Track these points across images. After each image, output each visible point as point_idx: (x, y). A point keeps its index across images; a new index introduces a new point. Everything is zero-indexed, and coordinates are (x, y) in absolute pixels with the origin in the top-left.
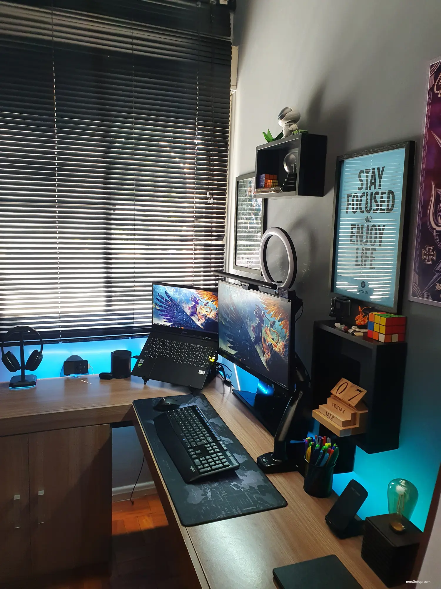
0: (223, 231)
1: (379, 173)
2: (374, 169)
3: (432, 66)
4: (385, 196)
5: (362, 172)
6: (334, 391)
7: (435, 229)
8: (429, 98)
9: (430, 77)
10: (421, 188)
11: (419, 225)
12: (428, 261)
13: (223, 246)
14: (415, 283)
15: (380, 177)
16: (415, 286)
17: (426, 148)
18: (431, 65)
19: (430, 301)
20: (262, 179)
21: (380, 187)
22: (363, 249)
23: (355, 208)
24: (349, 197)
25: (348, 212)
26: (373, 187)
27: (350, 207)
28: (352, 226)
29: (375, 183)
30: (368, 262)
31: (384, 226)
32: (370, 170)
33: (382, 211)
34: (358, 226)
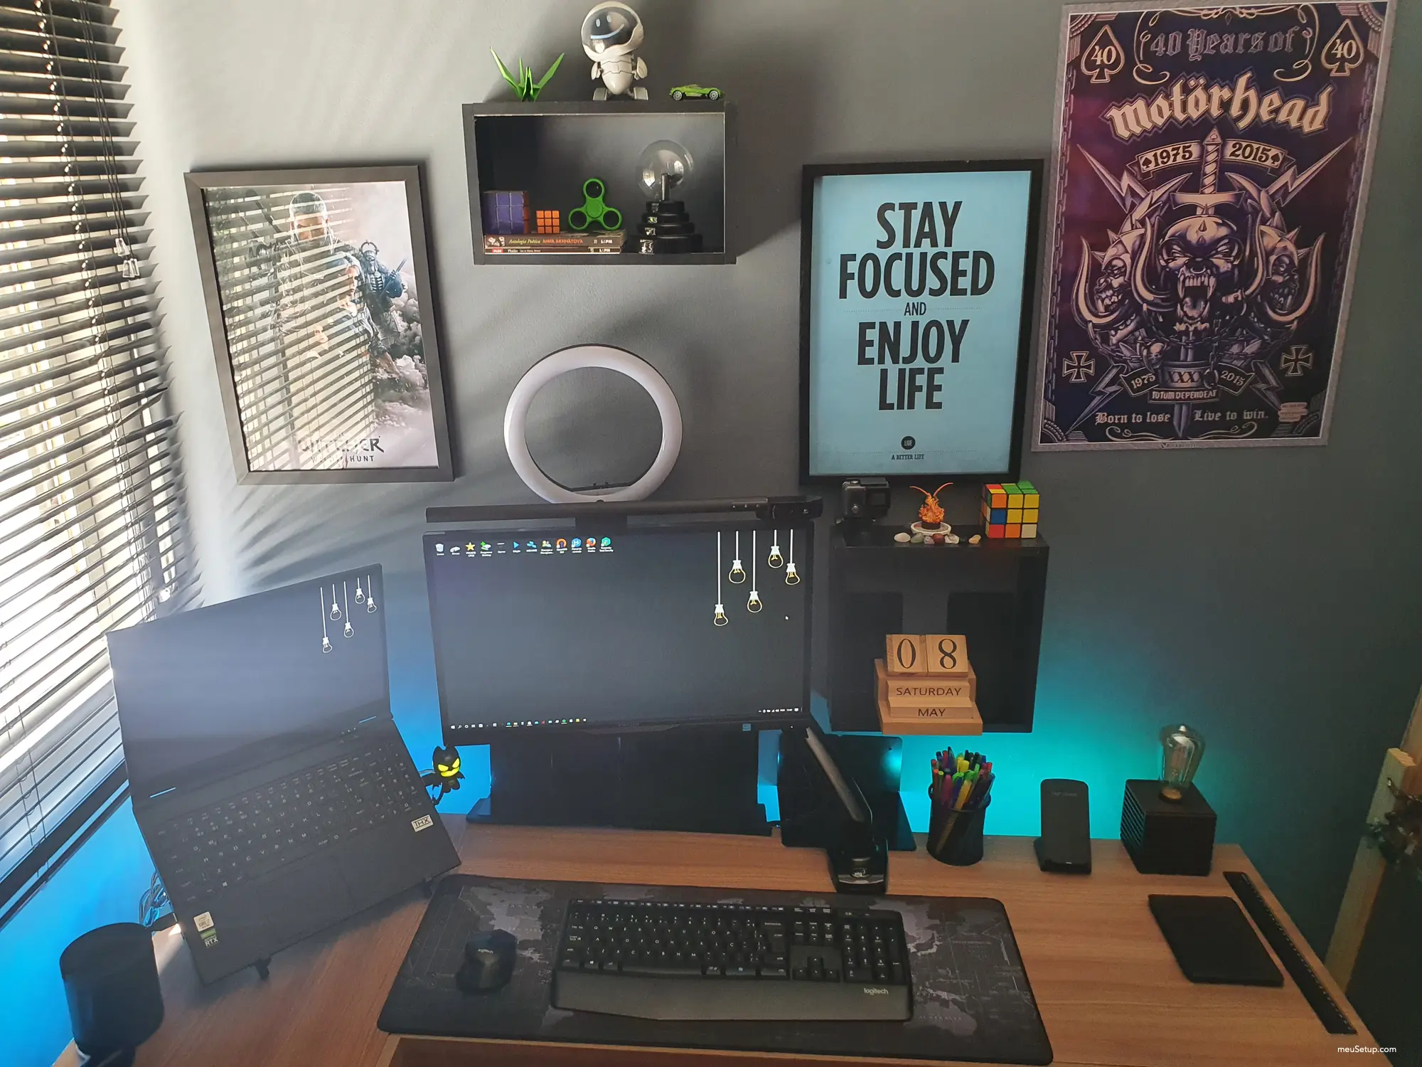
1: (945, 212)
2: (928, 207)
3: (1073, 18)
4: (965, 264)
5: (890, 206)
6: (896, 667)
7: (1090, 321)
8: (1069, 80)
9: (1070, 38)
10: (1057, 249)
11: (1052, 316)
12: (1078, 376)
14: (1048, 420)
15: (949, 223)
16: (1048, 424)
17: (1065, 175)
18: (1070, 15)
19: (1084, 444)
20: (510, 204)
21: (948, 243)
22: (902, 372)
23: (869, 287)
24: (846, 259)
25: (843, 294)
26: (926, 242)
27: (853, 285)
28: (864, 327)
29: (932, 236)
30: (920, 398)
31: (965, 323)
32: (914, 206)
33: (956, 291)
34: (883, 325)
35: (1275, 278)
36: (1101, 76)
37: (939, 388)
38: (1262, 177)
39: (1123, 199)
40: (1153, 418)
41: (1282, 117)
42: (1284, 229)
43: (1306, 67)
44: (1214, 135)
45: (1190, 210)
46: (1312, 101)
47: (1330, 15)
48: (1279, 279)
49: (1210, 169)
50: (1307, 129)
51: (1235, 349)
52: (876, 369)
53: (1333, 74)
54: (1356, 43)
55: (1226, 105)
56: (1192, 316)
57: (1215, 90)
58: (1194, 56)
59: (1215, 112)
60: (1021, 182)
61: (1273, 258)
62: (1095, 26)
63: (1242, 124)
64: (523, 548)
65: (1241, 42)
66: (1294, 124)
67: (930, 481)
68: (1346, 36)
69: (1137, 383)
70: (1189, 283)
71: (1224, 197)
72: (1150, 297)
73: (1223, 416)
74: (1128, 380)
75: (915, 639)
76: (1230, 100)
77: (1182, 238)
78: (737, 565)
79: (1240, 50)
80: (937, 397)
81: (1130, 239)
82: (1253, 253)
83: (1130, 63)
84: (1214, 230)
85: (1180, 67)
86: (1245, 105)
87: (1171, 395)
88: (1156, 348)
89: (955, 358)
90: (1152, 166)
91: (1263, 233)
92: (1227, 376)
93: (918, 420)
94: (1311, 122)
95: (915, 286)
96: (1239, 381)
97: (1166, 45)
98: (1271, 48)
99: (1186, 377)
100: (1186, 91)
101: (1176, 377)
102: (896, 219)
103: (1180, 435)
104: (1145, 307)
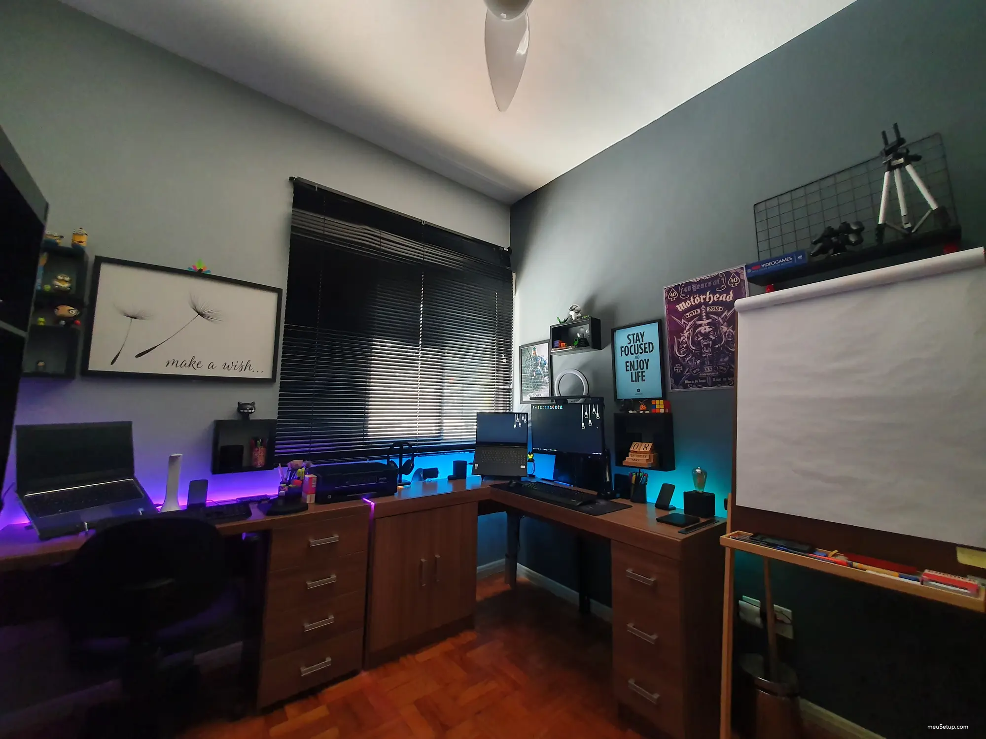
0: (510, 380)
1: (641, 334)
2: (637, 333)
3: (665, 289)
4: (647, 346)
5: (629, 335)
6: (632, 449)
7: (679, 356)
8: (666, 301)
9: (665, 293)
10: (667, 340)
11: (670, 356)
12: (678, 371)
13: (510, 390)
14: (671, 383)
15: (642, 337)
17: (667, 322)
19: (683, 390)
20: (557, 343)
21: (643, 341)
22: (635, 372)
23: (627, 354)
24: (622, 347)
25: (622, 356)
26: (638, 342)
27: (623, 353)
28: (627, 362)
29: (639, 340)
30: (640, 378)
31: (648, 360)
32: (635, 334)
33: (645, 352)
34: (630, 362)
35: (729, 339)
36: (673, 299)
37: (644, 376)
38: (719, 314)
39: (683, 325)
40: (701, 381)
41: (721, 299)
42: (728, 326)
43: (724, 287)
44: (703, 307)
45: (701, 325)
46: (728, 294)
47: (728, 274)
48: (730, 339)
49: (704, 314)
50: (728, 301)
51: (721, 360)
52: (630, 372)
53: (732, 286)
54: (737, 278)
55: (705, 299)
56: (707, 352)
57: (701, 297)
58: (694, 290)
59: (702, 301)
60: (656, 325)
61: (727, 334)
62: (670, 289)
63: (710, 303)
64: (547, 407)
65: (706, 284)
66: (724, 300)
67: (641, 400)
68: (733, 277)
69: (695, 372)
70: (704, 343)
71: (709, 321)
72: (694, 348)
73: (722, 379)
74: (692, 370)
75: (639, 443)
76: (706, 298)
77: (700, 332)
78: (586, 413)
79: (706, 286)
80: (644, 378)
81: (686, 335)
82: (721, 334)
83: (679, 295)
84: (708, 329)
85: (692, 293)
86: (710, 298)
87: (705, 374)
88: (698, 362)
89: (647, 369)
90: (689, 316)
91: (722, 328)
92: (722, 368)
93: (640, 384)
94: (729, 299)
95: (636, 352)
96: (725, 369)
97: (687, 289)
98: (714, 284)
99: (709, 369)
100: (694, 298)
101: (706, 369)
102: (631, 337)
103: (710, 385)
104: (693, 351)
